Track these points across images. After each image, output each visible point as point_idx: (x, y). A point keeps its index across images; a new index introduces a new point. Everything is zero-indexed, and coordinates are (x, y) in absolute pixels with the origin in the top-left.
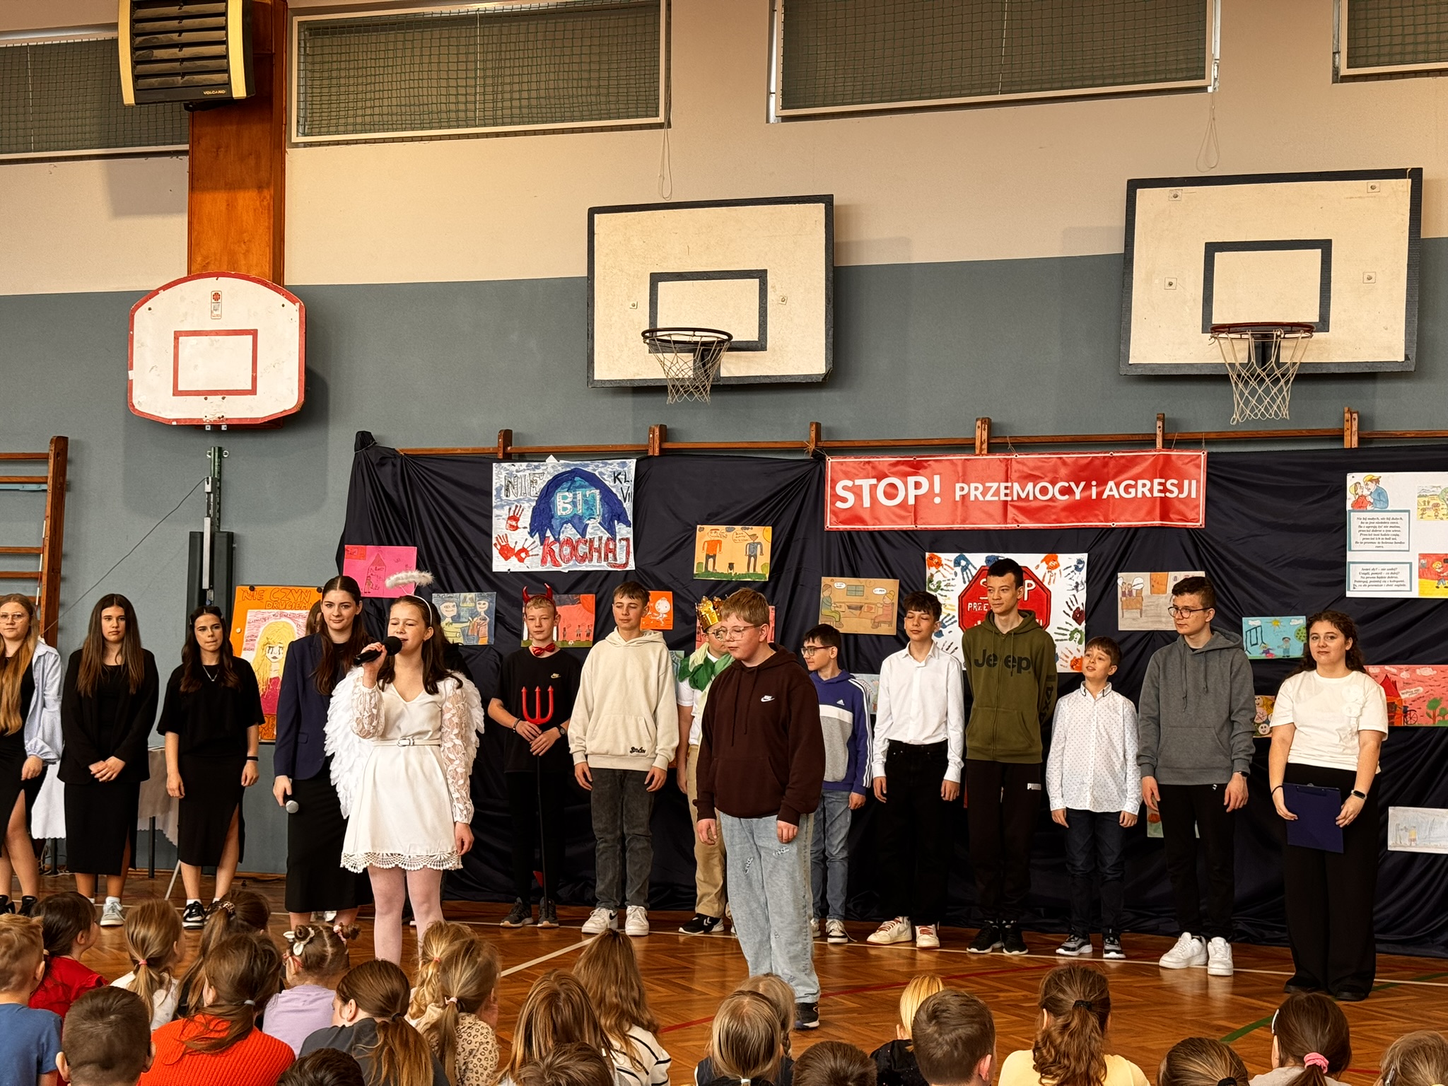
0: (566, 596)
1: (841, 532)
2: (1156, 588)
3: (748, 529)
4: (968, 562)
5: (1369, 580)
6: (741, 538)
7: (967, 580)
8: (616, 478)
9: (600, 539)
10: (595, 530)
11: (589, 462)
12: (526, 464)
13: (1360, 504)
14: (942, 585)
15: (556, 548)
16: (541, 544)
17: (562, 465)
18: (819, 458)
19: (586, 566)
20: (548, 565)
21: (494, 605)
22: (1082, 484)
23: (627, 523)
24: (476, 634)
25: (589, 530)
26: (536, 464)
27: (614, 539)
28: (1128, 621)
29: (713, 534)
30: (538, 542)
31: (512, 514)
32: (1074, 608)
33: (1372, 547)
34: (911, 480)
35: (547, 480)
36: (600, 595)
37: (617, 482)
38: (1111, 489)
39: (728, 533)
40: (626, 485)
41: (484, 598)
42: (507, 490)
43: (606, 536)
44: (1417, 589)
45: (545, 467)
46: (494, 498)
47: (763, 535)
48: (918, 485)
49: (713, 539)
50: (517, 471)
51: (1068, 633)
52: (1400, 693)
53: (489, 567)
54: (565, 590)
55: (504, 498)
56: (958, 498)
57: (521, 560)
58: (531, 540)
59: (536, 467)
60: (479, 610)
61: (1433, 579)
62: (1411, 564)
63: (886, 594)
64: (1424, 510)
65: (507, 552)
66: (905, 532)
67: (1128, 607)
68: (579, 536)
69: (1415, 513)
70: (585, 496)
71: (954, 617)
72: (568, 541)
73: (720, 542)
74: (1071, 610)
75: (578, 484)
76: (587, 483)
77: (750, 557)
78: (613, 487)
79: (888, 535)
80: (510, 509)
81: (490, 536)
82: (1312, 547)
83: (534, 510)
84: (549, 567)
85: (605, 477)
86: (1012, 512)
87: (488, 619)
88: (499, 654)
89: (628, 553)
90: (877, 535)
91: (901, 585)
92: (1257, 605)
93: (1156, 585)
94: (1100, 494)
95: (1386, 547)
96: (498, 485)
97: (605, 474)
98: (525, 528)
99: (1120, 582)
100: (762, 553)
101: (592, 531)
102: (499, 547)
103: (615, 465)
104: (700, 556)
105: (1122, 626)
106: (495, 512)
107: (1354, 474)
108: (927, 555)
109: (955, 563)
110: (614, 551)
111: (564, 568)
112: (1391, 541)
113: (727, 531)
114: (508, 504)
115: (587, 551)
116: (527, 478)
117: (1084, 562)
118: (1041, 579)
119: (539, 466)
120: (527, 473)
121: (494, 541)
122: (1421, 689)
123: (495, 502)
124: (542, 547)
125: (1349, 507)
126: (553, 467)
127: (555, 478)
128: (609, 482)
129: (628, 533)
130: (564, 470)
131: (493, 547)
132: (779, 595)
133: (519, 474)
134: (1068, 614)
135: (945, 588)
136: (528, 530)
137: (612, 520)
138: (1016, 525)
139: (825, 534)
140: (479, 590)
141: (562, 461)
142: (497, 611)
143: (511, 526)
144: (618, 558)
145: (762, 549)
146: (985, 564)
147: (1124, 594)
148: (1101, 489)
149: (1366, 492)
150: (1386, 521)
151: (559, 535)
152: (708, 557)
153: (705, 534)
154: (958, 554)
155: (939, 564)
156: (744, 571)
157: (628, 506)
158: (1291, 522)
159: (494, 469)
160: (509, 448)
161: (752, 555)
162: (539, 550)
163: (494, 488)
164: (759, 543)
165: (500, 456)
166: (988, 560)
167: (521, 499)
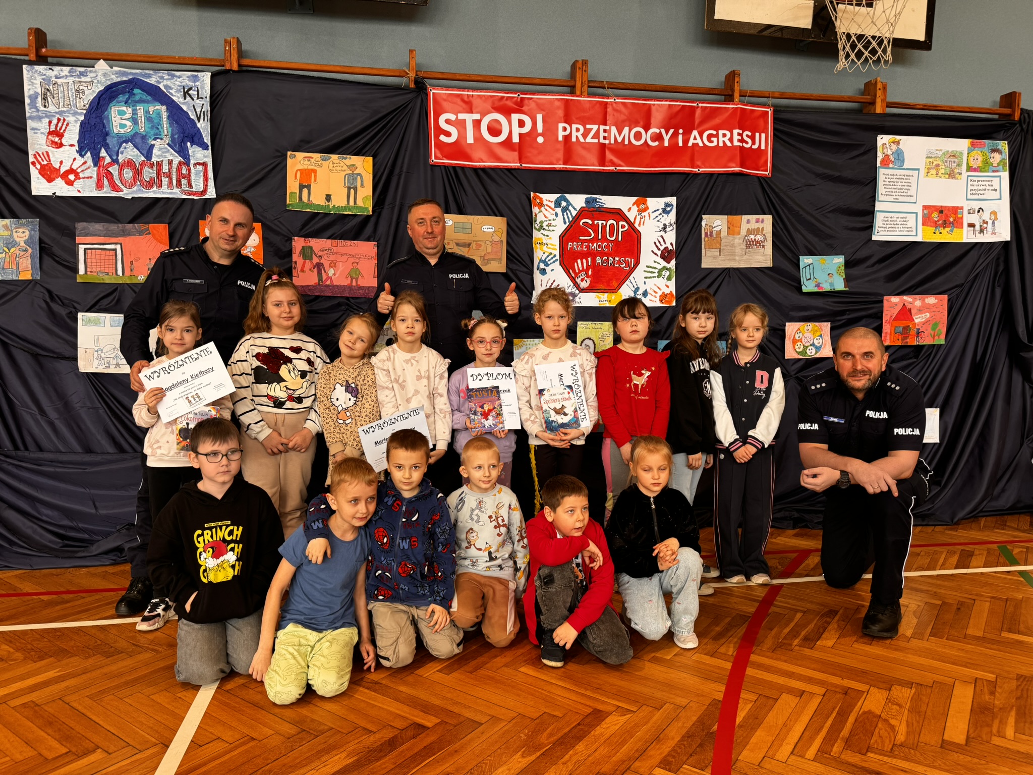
0: (131, 226)
1: (446, 167)
2: (732, 230)
3: (346, 158)
4: (569, 203)
5: (888, 226)
6: (338, 168)
7: (567, 220)
8: (186, 94)
9: (170, 162)
10: (163, 152)
11: (151, 72)
12: (68, 68)
13: (886, 162)
14: (545, 224)
15: (114, 170)
16: (95, 165)
17: (117, 73)
18: (420, 87)
19: (155, 192)
20: (105, 189)
21: (37, 235)
22: (671, 131)
23: (205, 147)
24: (14, 267)
25: (155, 151)
26: (82, 69)
27: (187, 164)
28: (710, 260)
29: (306, 162)
30: (90, 162)
31: (53, 128)
32: (662, 248)
33: (891, 199)
34: (515, 117)
35: (97, 91)
36: (173, 225)
37: (188, 98)
38: (695, 139)
39: (324, 162)
40: (198, 102)
41: (22, 225)
42: (45, 99)
43: (177, 159)
44: (921, 234)
45: (93, 75)
46: (27, 108)
47: (364, 165)
48: (521, 124)
49: (306, 167)
50: (57, 77)
51: (656, 271)
52: (914, 318)
53: (28, 190)
54: (128, 220)
55: (42, 108)
56: (560, 139)
57: (70, 183)
58: (80, 160)
59: (82, 74)
60: (17, 240)
61: (931, 226)
62: (916, 213)
63: (494, 232)
64: (929, 169)
65: (49, 173)
66: (510, 170)
67: (710, 247)
68: (143, 158)
69: (923, 172)
70: (147, 112)
71: (555, 256)
72: (130, 163)
73: (315, 171)
74: (659, 249)
75: (137, 98)
76: (149, 98)
77: (349, 189)
78: (184, 103)
79: (492, 173)
80: (50, 122)
81: (27, 153)
82: (849, 196)
83: (83, 125)
84: (107, 192)
85: (172, 91)
86: (609, 156)
87: (30, 250)
88: (49, 292)
89: (206, 179)
90: (481, 172)
91: (508, 224)
92: (809, 246)
93: (731, 227)
94: (686, 141)
95: (901, 199)
96: (32, 92)
97: (172, 89)
98: (72, 145)
99: (703, 223)
100: (362, 185)
101: (159, 153)
102: (38, 166)
103: (184, 78)
104: (292, 185)
105: (705, 264)
106: (30, 124)
107: (882, 136)
108: (532, 194)
109: (555, 204)
110: (188, 177)
111: (127, 194)
112: (905, 194)
113: (323, 160)
114: (47, 116)
115: (154, 175)
116: (71, 86)
117: (672, 205)
118: (632, 221)
119: (86, 72)
120: (71, 80)
121: (31, 159)
122: (928, 315)
123: (28, 111)
124: (96, 169)
125: (878, 164)
126: (105, 75)
127: (109, 88)
128: (177, 98)
129: (205, 157)
130: (119, 80)
131: (31, 166)
132: (382, 229)
133: (59, 81)
134: (656, 254)
135: (547, 228)
136: (77, 148)
137: (183, 142)
138: (613, 168)
139: (429, 168)
140: (14, 215)
141: (116, 69)
142: (41, 241)
143: (53, 142)
144: (193, 185)
145: (362, 181)
146: (584, 205)
147: (706, 234)
148: (686, 137)
149: (889, 152)
150: (902, 177)
151: (118, 156)
152: (301, 187)
153: (297, 162)
154: (558, 195)
155: (541, 205)
156: (343, 203)
157: (204, 126)
158: (837, 174)
159: (25, 72)
160: (44, 50)
161: (351, 188)
162: (93, 172)
163: (26, 94)
164: (359, 175)
165: (33, 57)
166: (587, 201)
167: (64, 112)
